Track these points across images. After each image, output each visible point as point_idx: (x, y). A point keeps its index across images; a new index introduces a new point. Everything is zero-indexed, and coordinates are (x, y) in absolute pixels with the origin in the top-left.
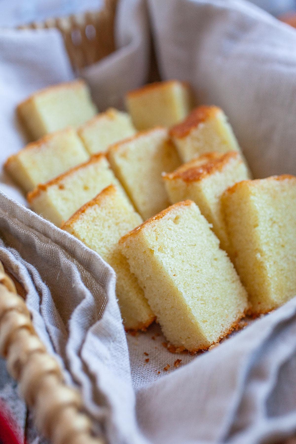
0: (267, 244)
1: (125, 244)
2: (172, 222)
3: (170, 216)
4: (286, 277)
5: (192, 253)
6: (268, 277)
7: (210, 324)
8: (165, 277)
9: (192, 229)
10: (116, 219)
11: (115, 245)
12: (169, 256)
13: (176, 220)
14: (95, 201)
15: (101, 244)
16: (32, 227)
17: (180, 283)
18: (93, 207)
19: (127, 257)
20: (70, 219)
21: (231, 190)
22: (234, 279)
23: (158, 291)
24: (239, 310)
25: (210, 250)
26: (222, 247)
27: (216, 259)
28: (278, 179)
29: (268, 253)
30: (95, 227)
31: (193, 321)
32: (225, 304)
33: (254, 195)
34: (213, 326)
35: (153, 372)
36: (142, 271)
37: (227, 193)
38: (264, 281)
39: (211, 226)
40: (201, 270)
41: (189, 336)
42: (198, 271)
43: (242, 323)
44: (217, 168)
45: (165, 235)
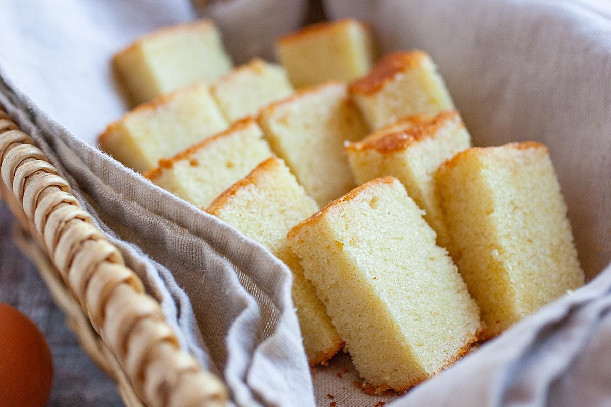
0: (508, 236)
1: (297, 238)
2: (368, 205)
3: (365, 197)
4: (537, 284)
5: (397, 250)
6: (511, 283)
7: (428, 349)
8: (359, 281)
9: (396, 215)
10: (281, 205)
11: (281, 241)
12: (365, 251)
13: (373, 203)
14: (249, 180)
15: (260, 239)
17: (383, 290)
18: (247, 188)
19: (301, 257)
20: (213, 204)
21: (450, 164)
22: (460, 288)
23: (349, 303)
24: (469, 331)
25: (423, 246)
26: (439, 243)
27: (432, 259)
28: (519, 148)
29: (510, 250)
30: (251, 215)
31: (403, 344)
32: (448, 322)
33: (487, 168)
34: (433, 351)
36: (323, 275)
37: (443, 167)
38: (505, 289)
39: (423, 212)
40: (412, 273)
41: (396, 368)
42: (407, 275)
44: (428, 133)
45: (359, 223)
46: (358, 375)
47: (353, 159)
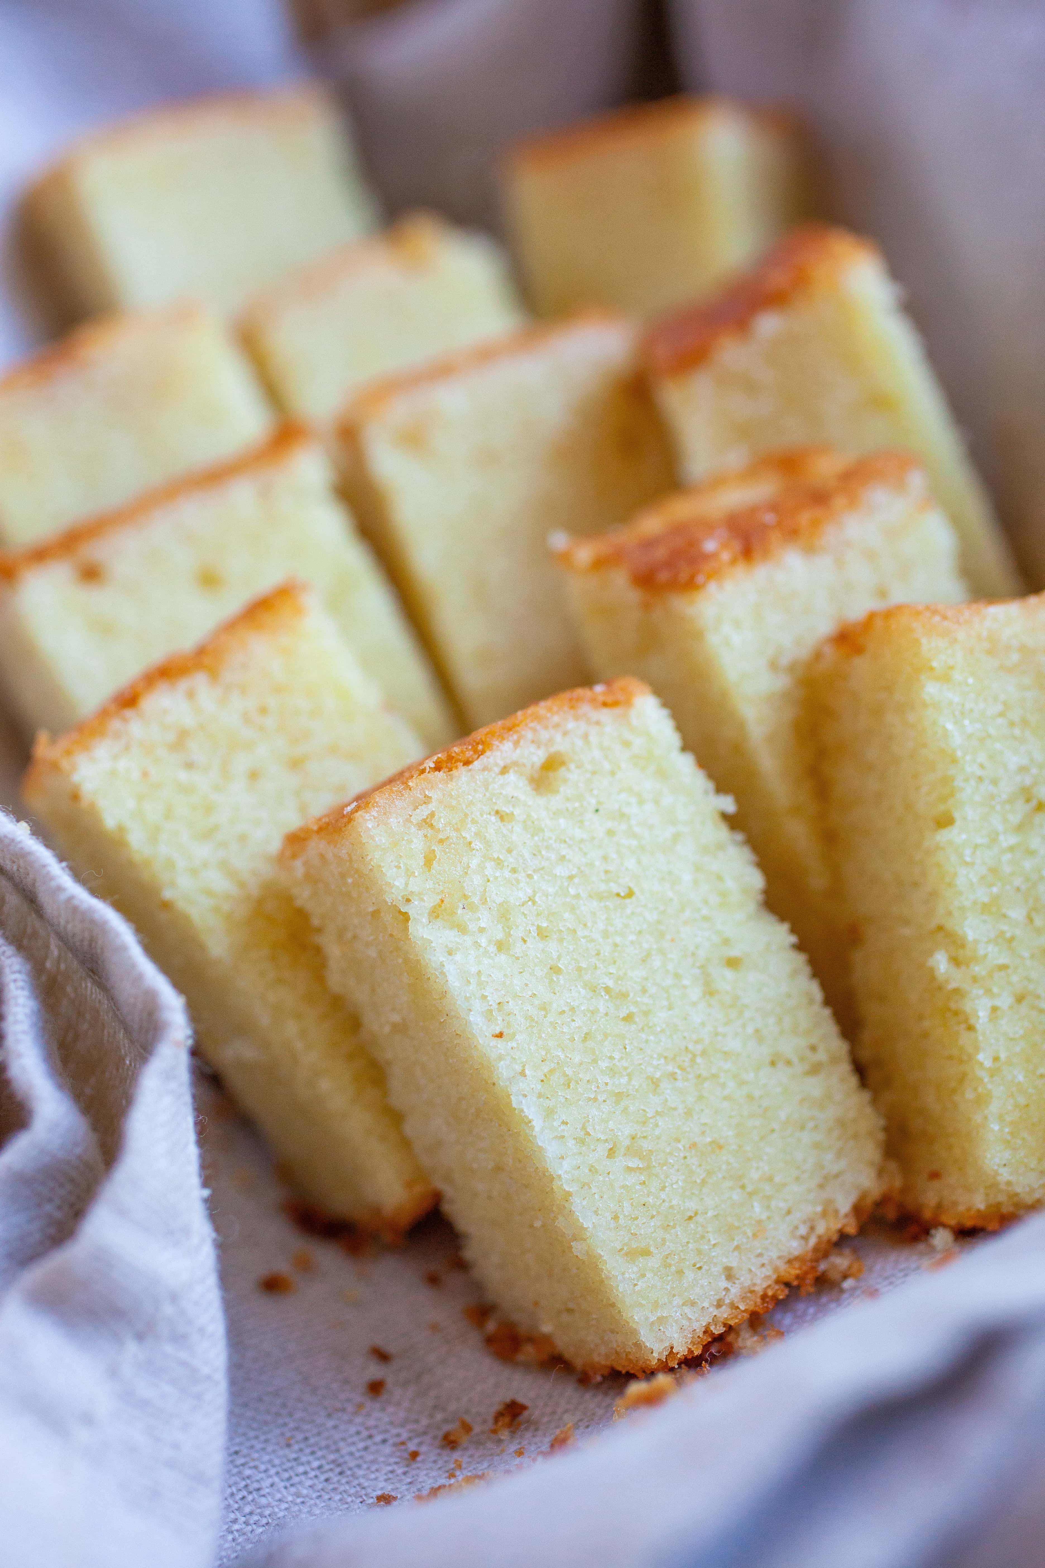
0: (991, 908)
3: (517, 755)
5: (606, 934)
6: (981, 1064)
7: (667, 1266)
8: (456, 1034)
9: (622, 816)
12: (483, 941)
13: (545, 775)
14: (195, 659)
15: (203, 852)
17: (523, 1074)
18: (184, 684)
19: (316, 922)
21: (849, 642)
22: (822, 1056)
23: (440, 1088)
24: (828, 1203)
25: (706, 919)
27: (733, 963)
29: (990, 953)
30: (183, 776)
31: (578, 1248)
32: (755, 1175)
33: (945, 678)
34: (680, 1273)
37: (829, 651)
38: (962, 1078)
39: (728, 804)
40: (646, 1013)
41: (571, 1305)
42: (627, 1019)
43: (841, 1261)
44: (792, 534)
45: (477, 844)
46: (478, 1287)
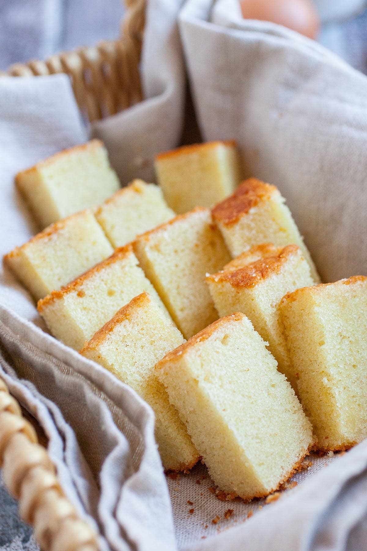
0: (336, 365)
1: (162, 371)
2: (220, 343)
3: (218, 335)
4: (359, 405)
5: (244, 381)
6: (337, 406)
7: (268, 467)
8: (212, 411)
9: (244, 349)
10: (151, 337)
11: (150, 370)
12: (217, 386)
13: (224, 340)
14: (125, 317)
15: (133, 369)
16: (50, 354)
17: (230, 420)
18: (123, 324)
19: (166, 386)
20: (94, 339)
21: (290, 297)
22: (296, 408)
23: (204, 427)
24: (302, 447)
25: (266, 375)
26: (280, 369)
27: (273, 386)
28: (348, 283)
29: (337, 377)
30: (126, 349)
31: (247, 465)
32: (285, 441)
33: (319, 306)
34: (271, 469)
35: (199, 526)
36: (184, 402)
37: (285, 301)
38: (332, 411)
39: (267, 344)
40: (256, 401)
41: (242, 482)
42: (252, 403)
43: (306, 463)
44: (274, 270)
45: (212, 360)
46: (213, 482)
47: (212, 287)
